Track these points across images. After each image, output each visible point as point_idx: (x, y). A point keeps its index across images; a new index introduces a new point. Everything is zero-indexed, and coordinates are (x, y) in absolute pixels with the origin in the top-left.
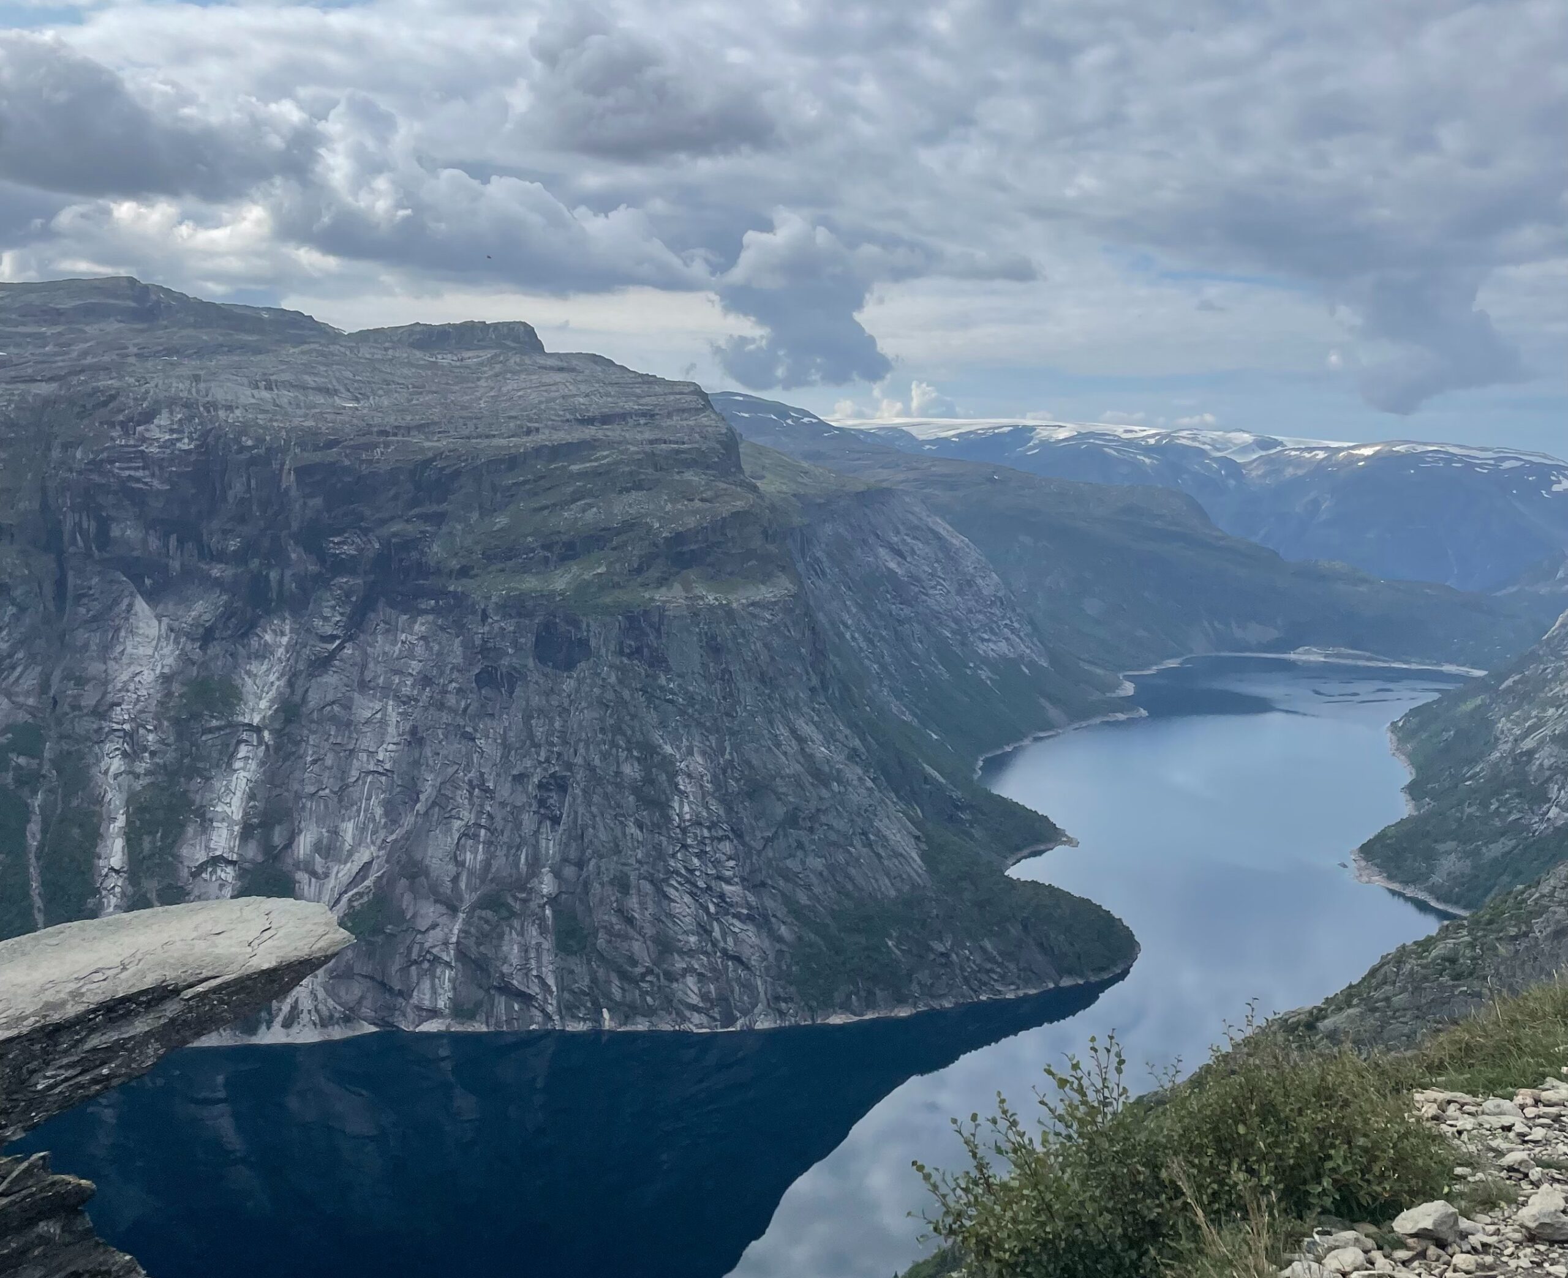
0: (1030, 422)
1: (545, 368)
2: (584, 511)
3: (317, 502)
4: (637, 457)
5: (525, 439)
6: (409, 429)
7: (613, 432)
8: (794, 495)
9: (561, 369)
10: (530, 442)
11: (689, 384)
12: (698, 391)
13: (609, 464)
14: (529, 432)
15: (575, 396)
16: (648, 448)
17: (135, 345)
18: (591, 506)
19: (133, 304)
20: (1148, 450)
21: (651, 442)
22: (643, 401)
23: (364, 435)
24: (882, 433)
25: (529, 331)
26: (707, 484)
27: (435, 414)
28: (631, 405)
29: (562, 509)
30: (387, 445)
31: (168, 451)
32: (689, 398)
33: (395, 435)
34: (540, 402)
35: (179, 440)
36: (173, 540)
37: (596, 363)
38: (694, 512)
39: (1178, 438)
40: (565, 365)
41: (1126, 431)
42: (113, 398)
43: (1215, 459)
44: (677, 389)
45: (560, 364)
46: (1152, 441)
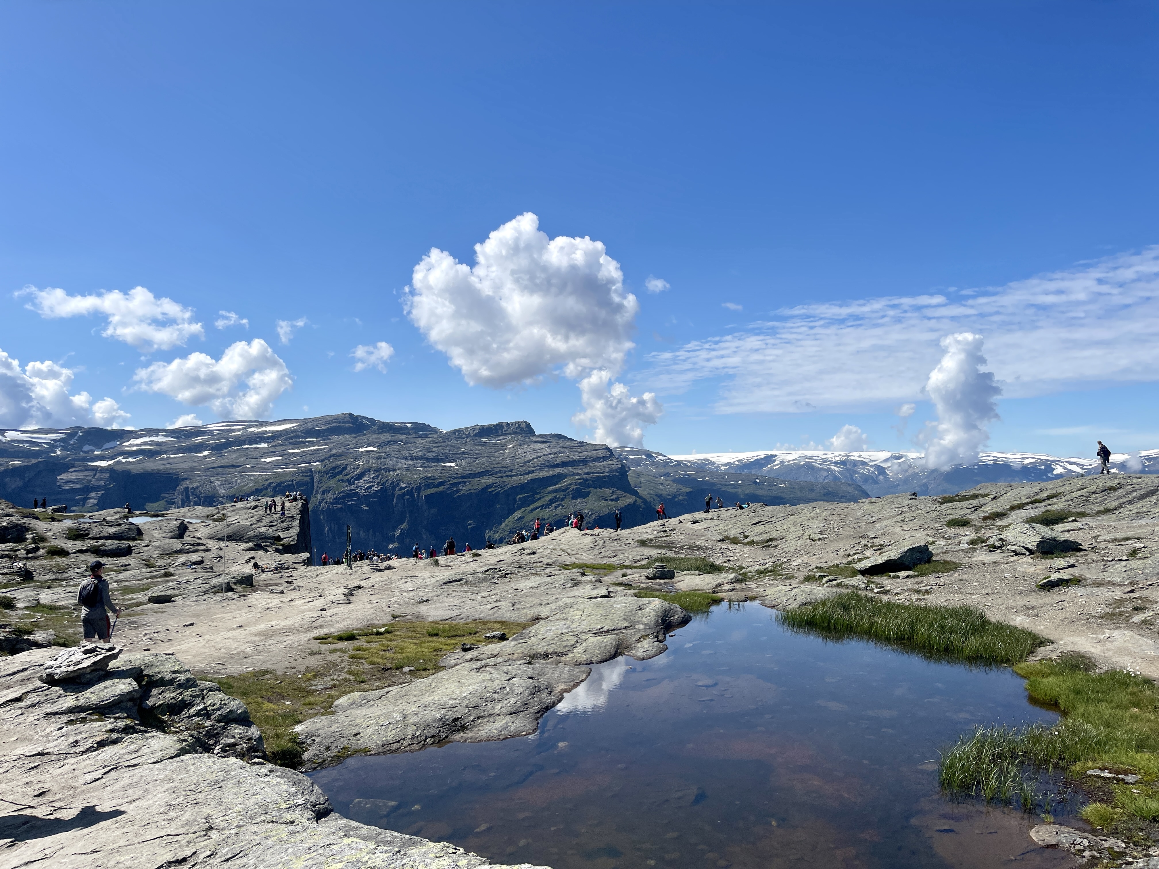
0: (774, 453)
1: (536, 442)
2: (556, 508)
3: (434, 511)
4: (579, 481)
5: (527, 476)
6: (475, 474)
7: (567, 470)
8: (656, 495)
9: (543, 442)
10: (530, 477)
11: (602, 445)
12: (607, 448)
13: (567, 485)
14: (529, 472)
15: (550, 454)
16: (584, 477)
17: (354, 444)
18: (558, 506)
19: (351, 425)
20: (836, 463)
21: (586, 474)
22: (581, 454)
23: (455, 479)
24: (699, 462)
25: (528, 425)
26: (613, 492)
27: (487, 467)
28: (576, 457)
29: (545, 508)
30: (465, 483)
31: (369, 491)
32: (603, 452)
33: (469, 478)
34: (534, 458)
35: (373, 486)
36: (371, 531)
37: (559, 438)
38: (608, 506)
39: (851, 456)
40: (545, 440)
41: (824, 454)
42: (345, 468)
43: (872, 466)
44: (597, 448)
45: (543, 440)
46: (838, 459)
